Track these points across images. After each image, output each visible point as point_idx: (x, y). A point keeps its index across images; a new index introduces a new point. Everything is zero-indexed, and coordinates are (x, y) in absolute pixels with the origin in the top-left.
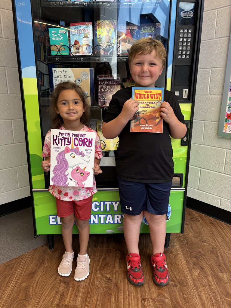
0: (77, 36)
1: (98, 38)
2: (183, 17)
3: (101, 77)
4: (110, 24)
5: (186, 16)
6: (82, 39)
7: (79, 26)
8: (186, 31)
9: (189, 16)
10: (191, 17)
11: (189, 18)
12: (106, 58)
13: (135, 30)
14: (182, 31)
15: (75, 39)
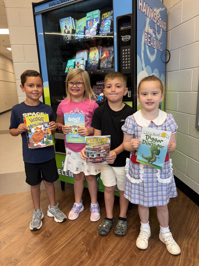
0: (79, 59)
1: (90, 59)
2: (124, 41)
3: (99, 82)
4: (97, 48)
5: (126, 40)
6: (81, 61)
7: (80, 53)
8: (126, 50)
9: (127, 40)
10: (129, 40)
11: (128, 40)
12: (92, 71)
13: (112, 50)
14: (123, 50)
15: (77, 61)
